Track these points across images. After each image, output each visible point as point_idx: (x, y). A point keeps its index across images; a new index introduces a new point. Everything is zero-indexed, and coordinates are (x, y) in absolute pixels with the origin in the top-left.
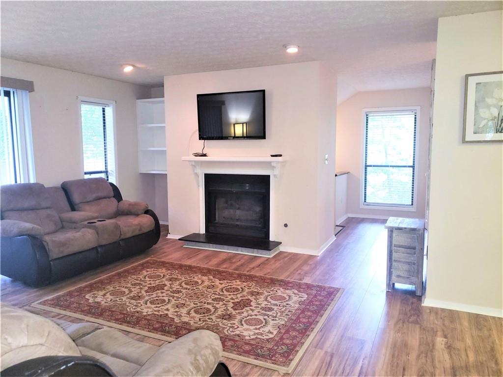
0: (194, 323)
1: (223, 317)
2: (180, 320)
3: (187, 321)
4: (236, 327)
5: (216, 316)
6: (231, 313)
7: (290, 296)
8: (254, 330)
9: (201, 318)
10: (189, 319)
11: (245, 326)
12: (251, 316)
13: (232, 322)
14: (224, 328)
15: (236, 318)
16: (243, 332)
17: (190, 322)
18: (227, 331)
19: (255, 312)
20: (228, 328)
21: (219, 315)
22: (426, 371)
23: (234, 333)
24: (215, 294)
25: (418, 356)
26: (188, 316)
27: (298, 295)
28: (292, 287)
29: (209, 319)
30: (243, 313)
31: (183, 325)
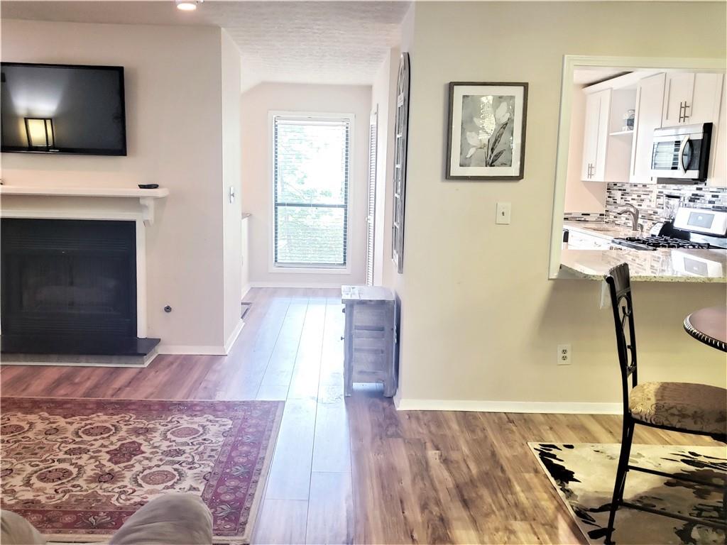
0: (48, 498)
1: (99, 479)
2: (15, 499)
3: (32, 498)
4: (131, 491)
5: (86, 480)
6: (112, 470)
7: (204, 427)
8: (165, 491)
9: (57, 487)
10: (35, 494)
11: (147, 487)
12: (150, 468)
13: (120, 484)
14: (109, 498)
15: (124, 477)
16: (147, 498)
17: (38, 498)
18: (117, 500)
19: (155, 462)
20: (117, 495)
21: (91, 476)
22: (428, 498)
23: (132, 501)
24: (66, 442)
25: (414, 480)
26: (29, 488)
27: (217, 422)
28: (203, 412)
29: (73, 486)
30: (133, 466)
31: (26, 505)
